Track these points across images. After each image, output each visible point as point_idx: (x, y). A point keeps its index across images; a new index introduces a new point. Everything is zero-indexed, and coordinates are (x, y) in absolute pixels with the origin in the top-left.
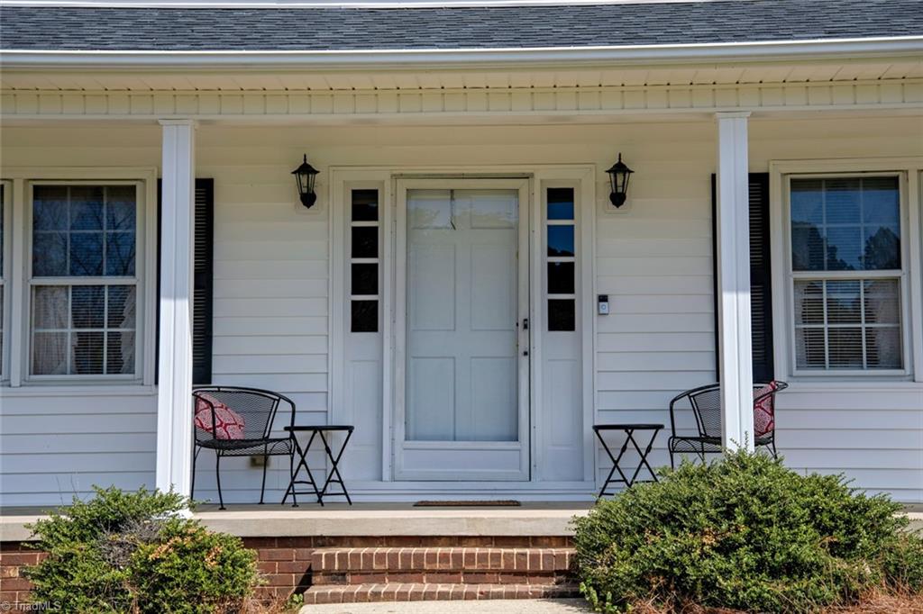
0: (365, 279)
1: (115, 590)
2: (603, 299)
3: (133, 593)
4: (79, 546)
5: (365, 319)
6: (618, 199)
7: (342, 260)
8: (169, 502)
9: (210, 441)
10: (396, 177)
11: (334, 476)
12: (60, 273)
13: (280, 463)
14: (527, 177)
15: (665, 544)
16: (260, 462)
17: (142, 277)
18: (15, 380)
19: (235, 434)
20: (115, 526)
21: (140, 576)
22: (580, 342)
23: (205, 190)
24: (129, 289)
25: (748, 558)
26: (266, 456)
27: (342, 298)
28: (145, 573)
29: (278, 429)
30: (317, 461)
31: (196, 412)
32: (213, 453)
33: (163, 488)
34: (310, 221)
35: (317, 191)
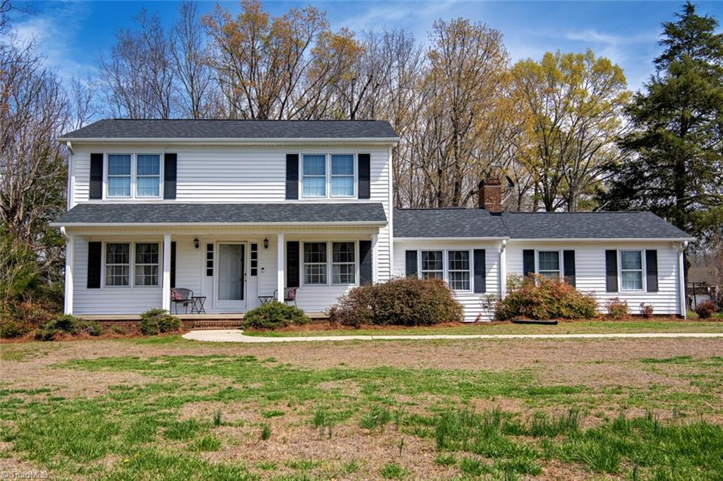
0: (210, 264)
1: (155, 326)
2: (263, 269)
3: (158, 326)
4: (149, 319)
5: (210, 273)
6: (266, 247)
7: (204, 260)
8: (165, 311)
9: (174, 300)
10: (217, 241)
11: (202, 308)
12: (141, 263)
13: (190, 305)
14: (246, 241)
15: (255, 317)
16: (186, 305)
17: (160, 264)
18: (132, 286)
19: (180, 298)
20: (155, 315)
21: (159, 324)
22: (257, 278)
23: (173, 245)
24: (157, 266)
25: (268, 319)
26: (187, 303)
27: (204, 268)
28: (161, 323)
29: (190, 298)
30: (198, 304)
31: (171, 294)
32: (175, 303)
33: (164, 308)
34: (198, 251)
35: (199, 245)
